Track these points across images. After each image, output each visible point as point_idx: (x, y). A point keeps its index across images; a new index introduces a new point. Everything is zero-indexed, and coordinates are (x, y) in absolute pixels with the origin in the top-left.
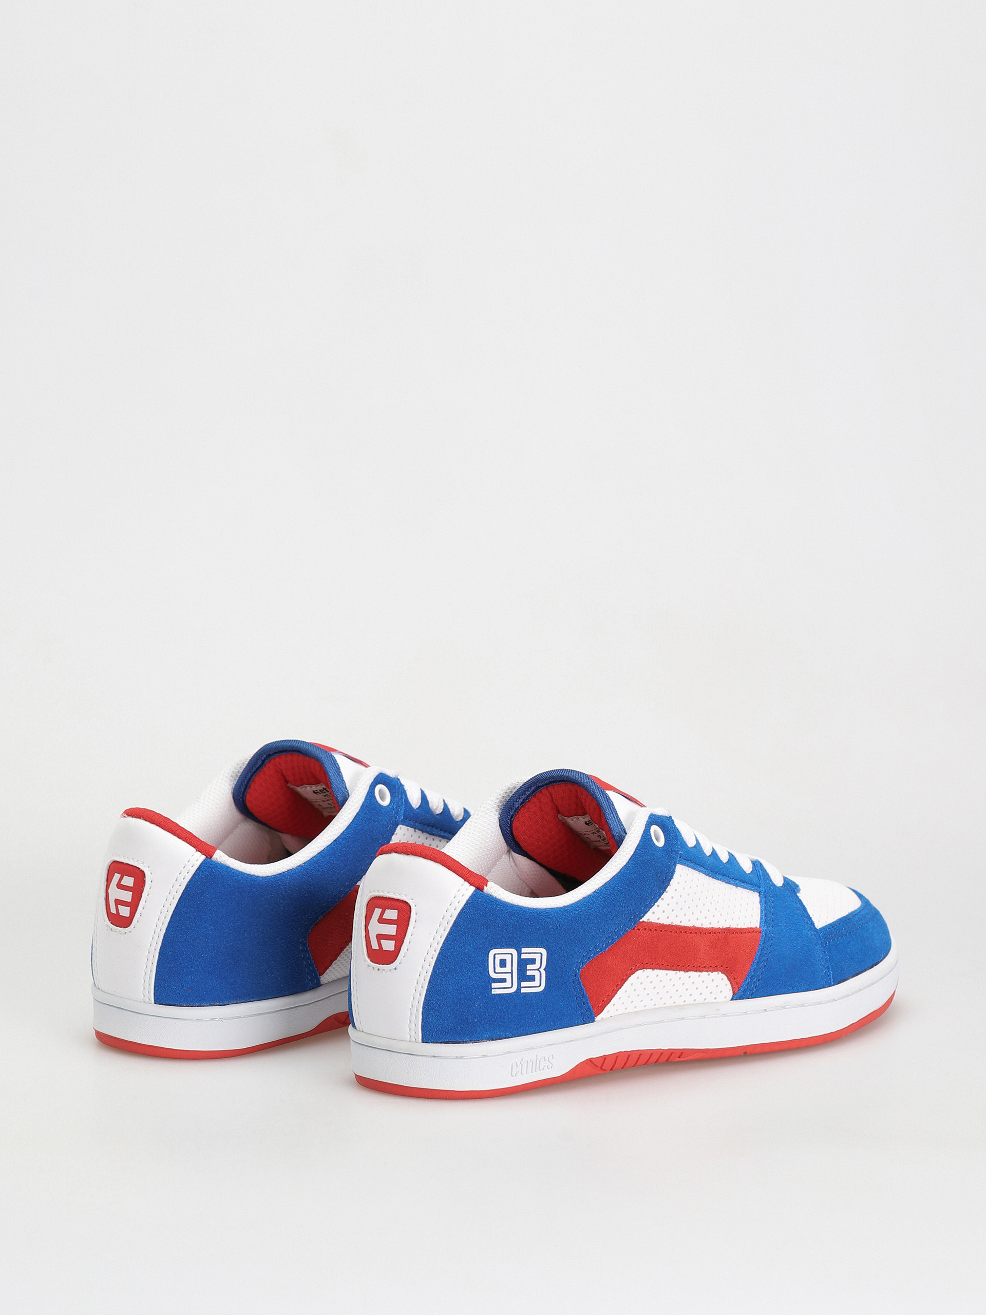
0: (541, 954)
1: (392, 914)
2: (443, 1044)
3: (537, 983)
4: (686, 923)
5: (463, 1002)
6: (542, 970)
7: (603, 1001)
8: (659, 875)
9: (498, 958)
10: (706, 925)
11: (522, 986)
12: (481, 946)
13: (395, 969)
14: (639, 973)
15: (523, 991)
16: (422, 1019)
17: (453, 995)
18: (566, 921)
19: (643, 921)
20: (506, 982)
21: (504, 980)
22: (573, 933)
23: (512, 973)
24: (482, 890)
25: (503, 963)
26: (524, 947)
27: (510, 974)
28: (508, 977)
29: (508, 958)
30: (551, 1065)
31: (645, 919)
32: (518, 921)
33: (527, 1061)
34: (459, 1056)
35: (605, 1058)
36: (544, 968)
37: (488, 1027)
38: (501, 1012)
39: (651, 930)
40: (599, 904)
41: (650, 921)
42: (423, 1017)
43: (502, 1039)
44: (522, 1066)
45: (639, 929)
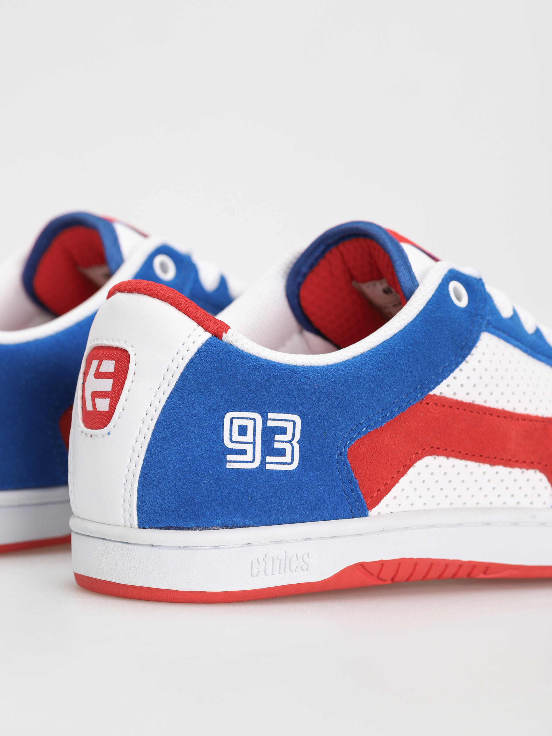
0: (294, 423)
1: (109, 366)
2: (163, 530)
3: (287, 459)
4: (491, 404)
5: (189, 477)
6: (295, 442)
7: (379, 490)
8: (455, 338)
9: (236, 423)
10: (520, 410)
11: (267, 461)
12: (215, 407)
13: (109, 434)
14: (428, 460)
15: (269, 467)
16: (138, 498)
17: (175, 467)
18: (328, 382)
19: (434, 395)
20: (246, 454)
21: (243, 452)
22: (337, 398)
23: (254, 443)
24: (220, 337)
25: (243, 431)
26: (271, 412)
27: (252, 445)
28: (249, 448)
29: (250, 424)
30: (306, 566)
31: (437, 391)
32: (263, 378)
33: (273, 558)
34: (182, 546)
35: (382, 564)
36: (297, 440)
37: (220, 510)
38: (238, 493)
39: (444, 406)
40: (373, 365)
41: (444, 395)
42: (138, 494)
43: (239, 527)
44: (266, 564)
45: (428, 404)
